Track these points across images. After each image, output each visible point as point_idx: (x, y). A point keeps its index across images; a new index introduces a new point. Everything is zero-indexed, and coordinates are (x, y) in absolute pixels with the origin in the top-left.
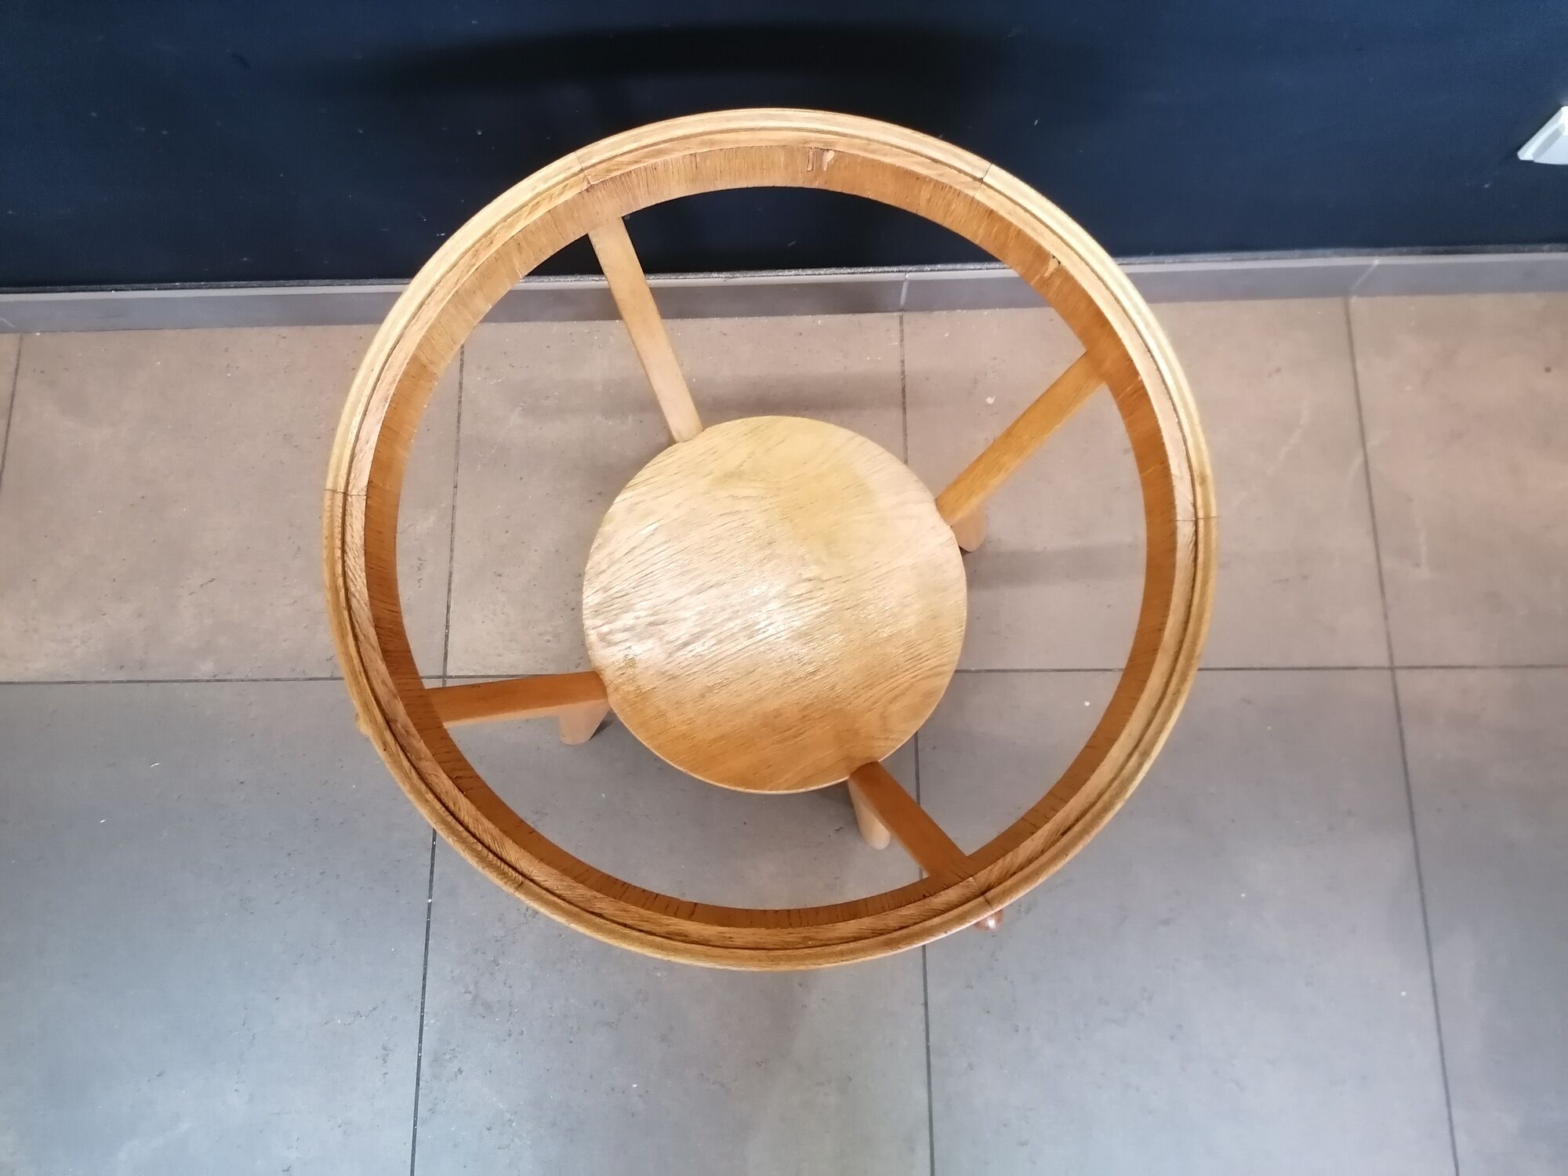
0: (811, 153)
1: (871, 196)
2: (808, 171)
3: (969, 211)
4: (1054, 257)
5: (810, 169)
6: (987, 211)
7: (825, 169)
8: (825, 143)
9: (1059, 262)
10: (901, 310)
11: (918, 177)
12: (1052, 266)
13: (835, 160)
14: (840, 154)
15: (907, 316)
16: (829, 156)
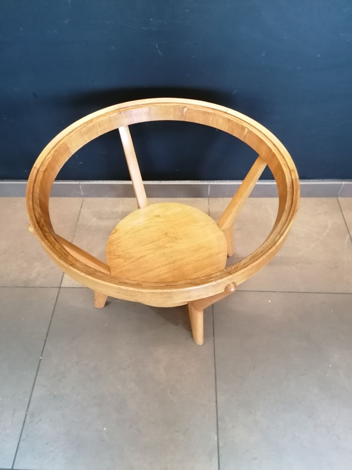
0: (180, 109)
1: (197, 122)
2: (180, 115)
3: (223, 121)
4: (246, 128)
5: (180, 114)
6: (228, 120)
7: (184, 114)
8: (184, 106)
9: (248, 129)
10: (209, 197)
11: (209, 113)
12: (246, 130)
13: (187, 111)
14: (189, 109)
15: (210, 199)
16: (185, 109)
